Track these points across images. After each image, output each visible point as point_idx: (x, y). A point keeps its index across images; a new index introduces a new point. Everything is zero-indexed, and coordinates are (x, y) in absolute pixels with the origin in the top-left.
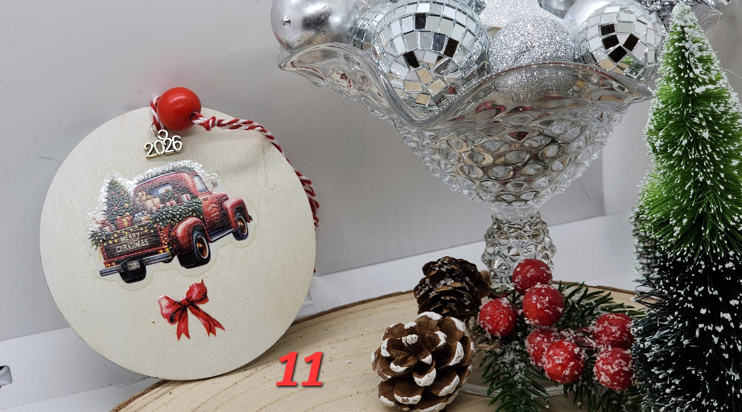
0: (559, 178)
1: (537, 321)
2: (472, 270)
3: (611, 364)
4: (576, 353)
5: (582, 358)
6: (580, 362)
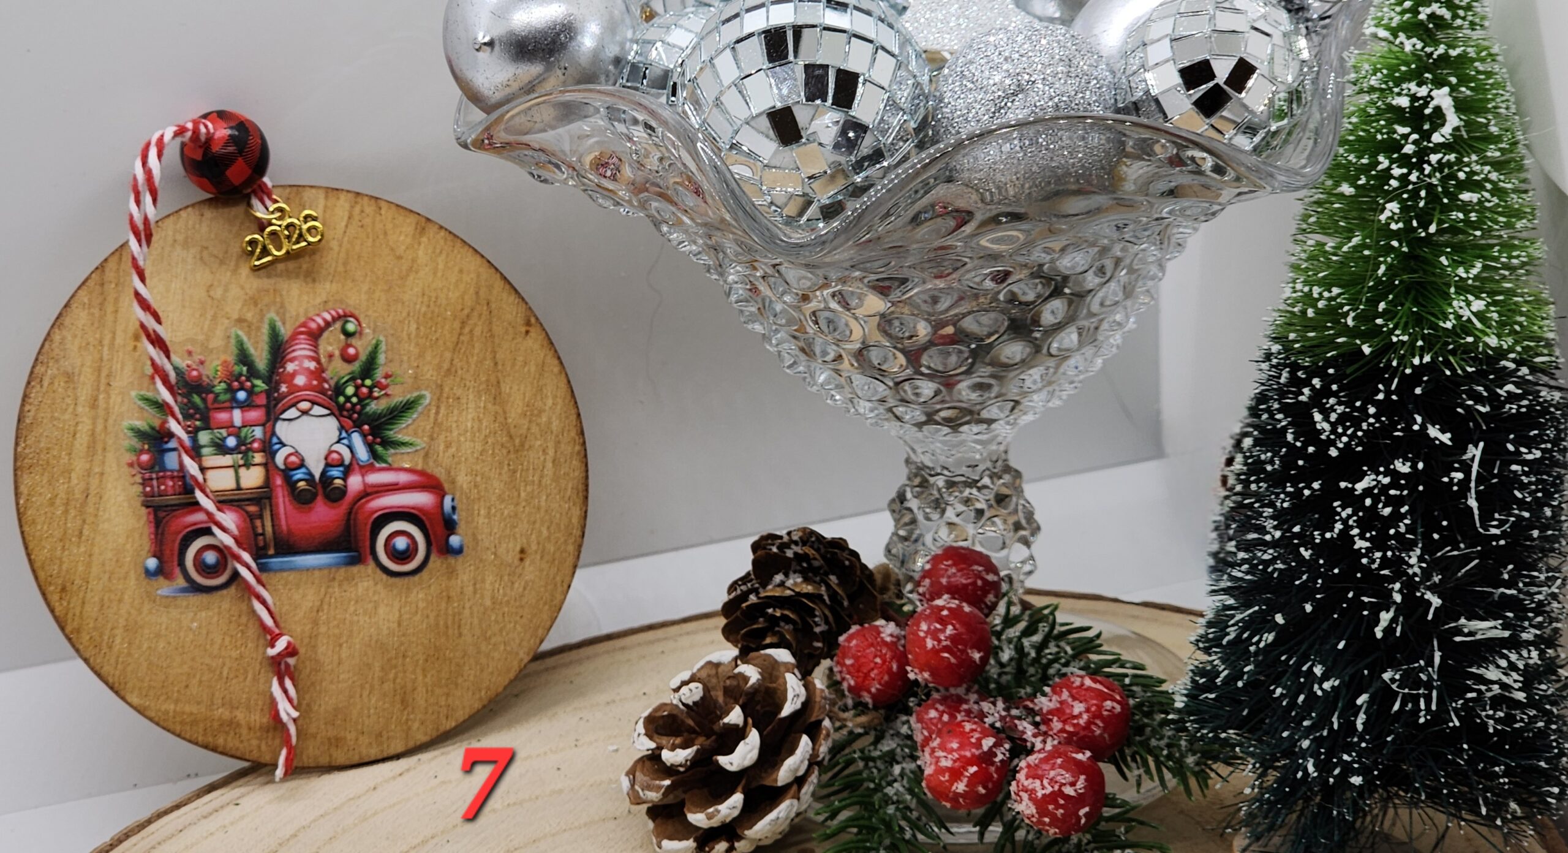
1: (926, 675)
2: (847, 563)
3: (1041, 778)
4: (985, 748)
5: (997, 760)
6: (992, 769)
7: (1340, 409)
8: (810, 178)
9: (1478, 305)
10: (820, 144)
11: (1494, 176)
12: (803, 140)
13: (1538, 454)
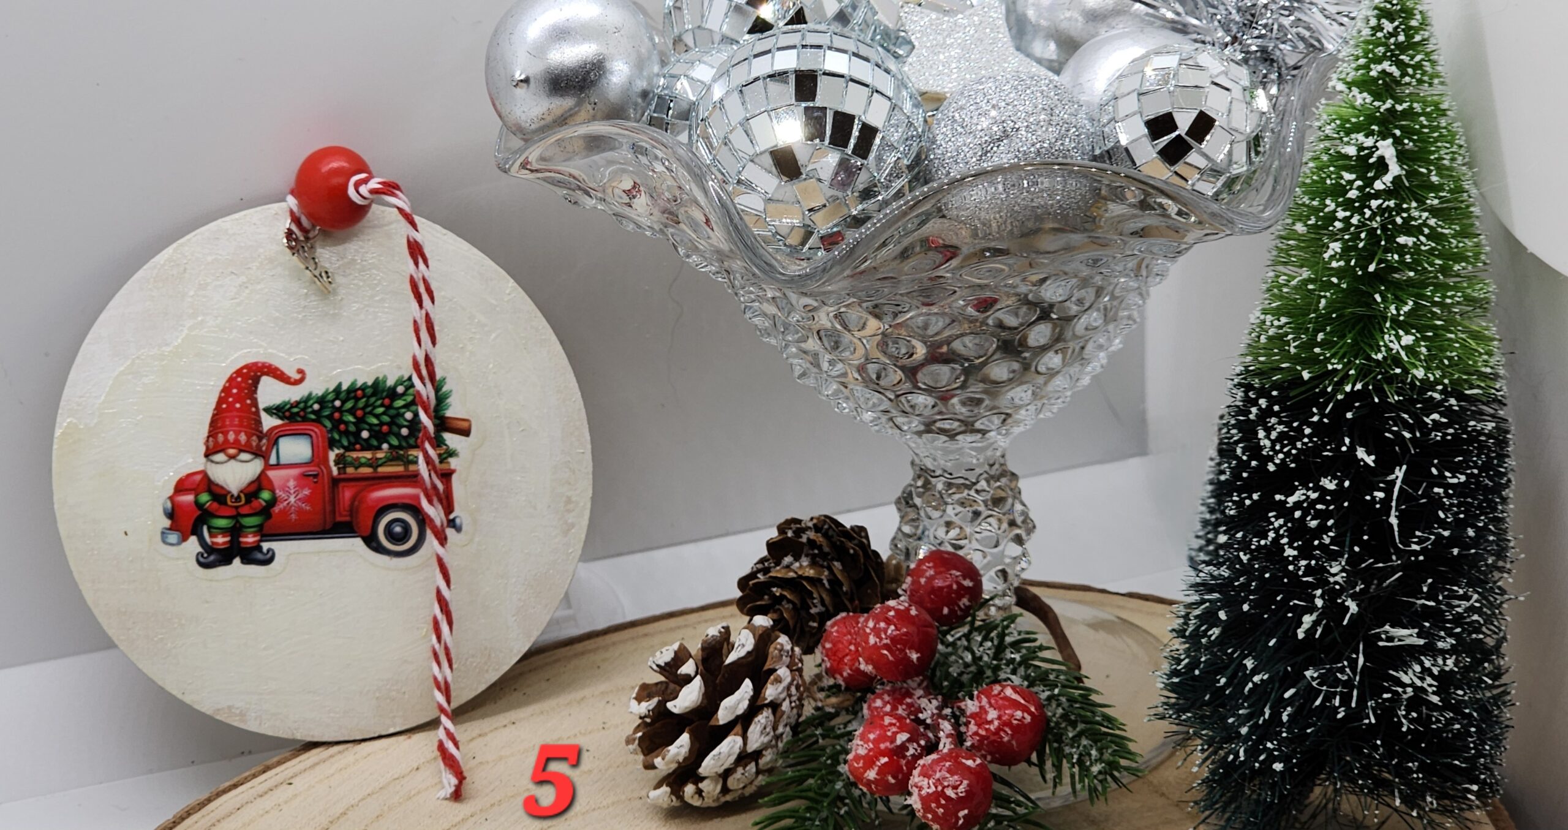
0: (1050, 387)
7: (1280, 428)
8: (810, 210)
9: (1407, 340)
10: (819, 180)
11: (1432, 222)
12: (804, 176)
13: (1463, 478)
